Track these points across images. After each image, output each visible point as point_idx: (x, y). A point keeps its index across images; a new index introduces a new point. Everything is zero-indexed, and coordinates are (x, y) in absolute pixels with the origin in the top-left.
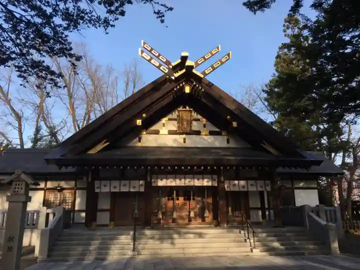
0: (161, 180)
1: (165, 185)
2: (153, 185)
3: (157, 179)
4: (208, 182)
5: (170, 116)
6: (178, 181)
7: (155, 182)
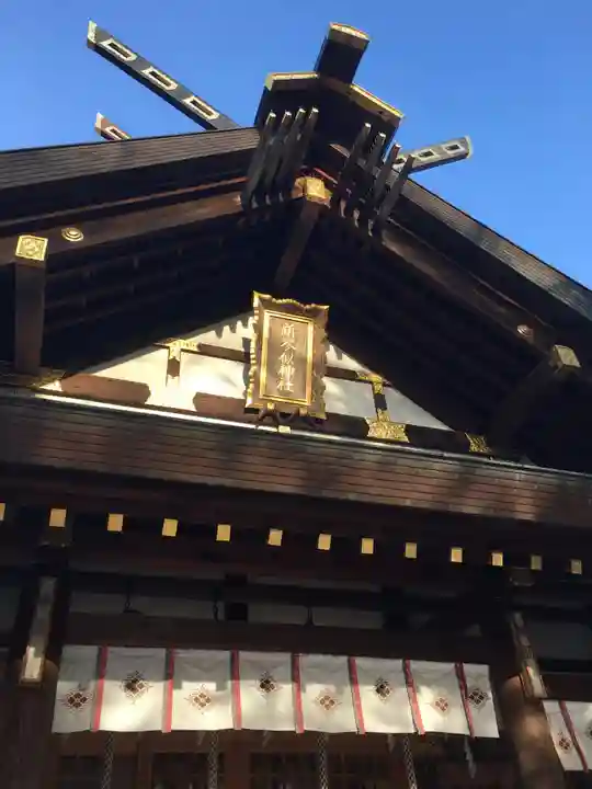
0: (131, 686)
1: (158, 726)
2: (67, 721)
3: (100, 673)
4: (442, 706)
5: (209, 337)
6: (250, 695)
7: (75, 701)
